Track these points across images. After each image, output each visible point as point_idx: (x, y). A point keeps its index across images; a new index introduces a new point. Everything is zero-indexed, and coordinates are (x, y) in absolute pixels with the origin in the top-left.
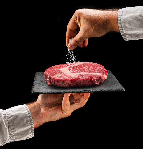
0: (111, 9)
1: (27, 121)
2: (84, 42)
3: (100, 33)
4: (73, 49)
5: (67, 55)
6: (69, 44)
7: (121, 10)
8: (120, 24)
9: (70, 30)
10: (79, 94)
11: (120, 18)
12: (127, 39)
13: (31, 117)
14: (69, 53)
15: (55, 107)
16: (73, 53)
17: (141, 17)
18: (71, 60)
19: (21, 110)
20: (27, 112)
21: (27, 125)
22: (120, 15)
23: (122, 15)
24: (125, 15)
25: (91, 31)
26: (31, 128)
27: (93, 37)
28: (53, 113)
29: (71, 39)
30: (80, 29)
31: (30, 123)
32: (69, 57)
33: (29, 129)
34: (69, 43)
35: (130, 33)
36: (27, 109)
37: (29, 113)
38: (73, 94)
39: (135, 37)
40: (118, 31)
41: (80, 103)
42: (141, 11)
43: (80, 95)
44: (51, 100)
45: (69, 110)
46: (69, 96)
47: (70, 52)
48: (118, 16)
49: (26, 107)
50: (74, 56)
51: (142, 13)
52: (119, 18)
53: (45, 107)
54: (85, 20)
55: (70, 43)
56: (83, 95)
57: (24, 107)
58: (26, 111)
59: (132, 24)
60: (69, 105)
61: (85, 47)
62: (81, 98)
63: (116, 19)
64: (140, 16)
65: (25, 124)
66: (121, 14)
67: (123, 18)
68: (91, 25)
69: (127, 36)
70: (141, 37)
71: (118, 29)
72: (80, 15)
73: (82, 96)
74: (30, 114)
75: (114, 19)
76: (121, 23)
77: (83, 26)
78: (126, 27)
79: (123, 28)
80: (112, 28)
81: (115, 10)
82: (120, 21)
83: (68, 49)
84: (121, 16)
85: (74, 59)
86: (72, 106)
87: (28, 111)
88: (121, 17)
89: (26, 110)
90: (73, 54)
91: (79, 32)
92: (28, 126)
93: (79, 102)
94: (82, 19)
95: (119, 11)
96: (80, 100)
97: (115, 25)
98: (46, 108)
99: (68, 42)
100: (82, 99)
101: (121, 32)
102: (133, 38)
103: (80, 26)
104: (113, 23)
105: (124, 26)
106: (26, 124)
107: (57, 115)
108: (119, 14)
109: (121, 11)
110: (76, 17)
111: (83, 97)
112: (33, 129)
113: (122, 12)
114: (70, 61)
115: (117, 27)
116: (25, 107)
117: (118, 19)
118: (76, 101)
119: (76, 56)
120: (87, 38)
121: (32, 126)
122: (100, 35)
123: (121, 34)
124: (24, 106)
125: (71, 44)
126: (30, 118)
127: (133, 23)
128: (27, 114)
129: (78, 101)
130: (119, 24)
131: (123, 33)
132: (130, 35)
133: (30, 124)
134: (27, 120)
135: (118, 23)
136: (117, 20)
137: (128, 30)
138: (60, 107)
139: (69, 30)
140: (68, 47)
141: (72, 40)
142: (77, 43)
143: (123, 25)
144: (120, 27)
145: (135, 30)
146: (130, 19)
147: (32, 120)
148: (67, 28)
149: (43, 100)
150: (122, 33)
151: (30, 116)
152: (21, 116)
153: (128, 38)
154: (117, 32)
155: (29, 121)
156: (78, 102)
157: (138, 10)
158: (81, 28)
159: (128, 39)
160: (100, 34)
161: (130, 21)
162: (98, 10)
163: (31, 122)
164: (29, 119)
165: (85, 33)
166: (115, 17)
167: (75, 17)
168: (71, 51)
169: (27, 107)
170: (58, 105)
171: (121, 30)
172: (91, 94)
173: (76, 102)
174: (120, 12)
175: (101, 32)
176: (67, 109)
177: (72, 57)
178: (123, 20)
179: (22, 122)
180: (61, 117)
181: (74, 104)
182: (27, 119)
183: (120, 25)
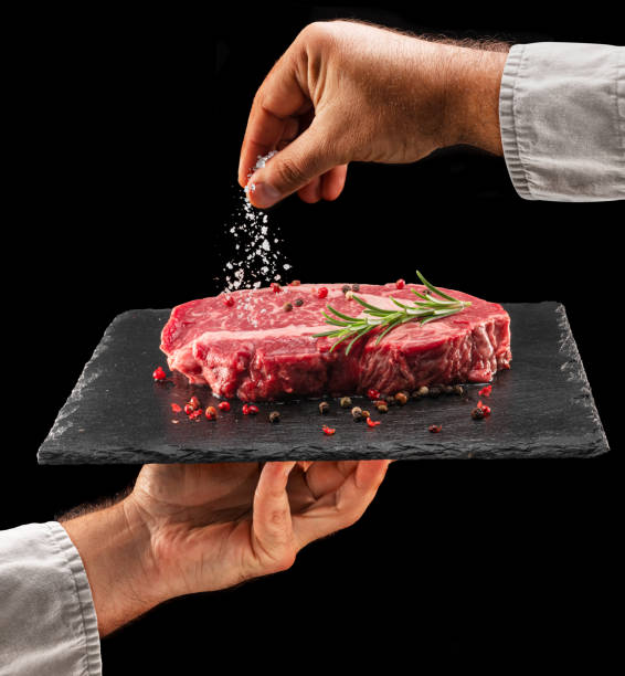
0: (475, 38)
1: (66, 614)
2: (327, 178)
3: (405, 145)
4: (268, 203)
5: (237, 226)
6: (254, 177)
7: (522, 52)
8: (508, 114)
9: (268, 113)
10: (336, 465)
11: (512, 87)
12: (532, 191)
13: (89, 591)
14: (249, 222)
15: (218, 526)
16: (266, 225)
17: (613, 97)
18: (250, 252)
19: (30, 549)
20: (64, 564)
21: (63, 631)
22: (515, 75)
23: (522, 77)
24: (539, 77)
25: (365, 131)
26: (88, 648)
27: (372, 162)
28: (207, 556)
29: (265, 154)
30: (314, 116)
31: (79, 623)
32: (245, 239)
33: (77, 655)
34: (253, 172)
35: (551, 167)
36: (64, 548)
37: (75, 570)
38: (306, 466)
39: (569, 189)
40: (494, 151)
41: (337, 510)
42: (614, 70)
43: (338, 470)
44: (199, 490)
45: (284, 541)
46: (287, 474)
47: (252, 216)
48: (505, 79)
49: (58, 535)
50: (269, 237)
51: (616, 80)
52: (507, 86)
53: (171, 522)
54: (344, 76)
55: (258, 176)
56: (354, 470)
57: (48, 536)
58: (61, 557)
59: (563, 123)
60: (285, 518)
61: (324, 204)
62: (342, 484)
63: (492, 92)
64: (608, 90)
65: (54, 627)
66: (520, 71)
67: (526, 90)
68: (367, 101)
69: (534, 178)
70: (596, 192)
71: (494, 141)
72: (324, 47)
73: (346, 478)
74: (82, 575)
75: (482, 90)
76: (512, 114)
77: (331, 102)
78: (534, 135)
79: (518, 139)
80: (464, 130)
81: (493, 49)
82: (508, 103)
83: (247, 200)
84: (518, 80)
85: (269, 255)
86: (299, 521)
87: (70, 560)
88: (516, 86)
89: (58, 552)
90: (264, 230)
91: (308, 127)
92: (67, 637)
93: (334, 504)
94: (330, 71)
95: (511, 54)
96: (338, 493)
97: (483, 120)
98: (175, 527)
99: (251, 169)
100: (349, 489)
101: (506, 156)
102: (560, 191)
103: (315, 99)
104: (473, 109)
105: (523, 128)
106: (59, 627)
107: (228, 564)
108: (507, 69)
109: (520, 57)
110: (304, 57)
111: (355, 479)
112: (95, 656)
113: (523, 62)
114: (249, 258)
115: (492, 127)
116: (52, 538)
117: (503, 91)
118: (317, 498)
119: (276, 241)
120: (342, 163)
121: (88, 641)
122: (407, 153)
123: (507, 163)
124: (49, 533)
125: (261, 177)
126: (79, 597)
127: (568, 118)
128: (63, 574)
129: (329, 497)
130: (503, 114)
131: (518, 160)
132: (549, 175)
133: (80, 629)
134: (66, 607)
135: (500, 109)
136: (497, 98)
137: (541, 149)
138: (242, 525)
139: (261, 111)
140: (247, 190)
141: (271, 164)
142: (290, 177)
143: (519, 122)
144: (506, 131)
145: (576, 152)
146: (560, 101)
147: (88, 607)
148: (255, 100)
149: (160, 491)
150: (513, 159)
151: (79, 585)
152: (29, 583)
153: (536, 187)
154: (489, 153)
155: (75, 614)
156: (327, 505)
157: (601, 61)
158: (321, 112)
159: (536, 191)
160: (404, 151)
161: (554, 111)
162: (412, 36)
163: (88, 617)
164: (74, 599)
165: (336, 134)
166: (490, 80)
167: (299, 52)
168: (259, 210)
169: (64, 537)
170: (235, 516)
171: (508, 144)
172: (390, 465)
173: (321, 501)
174: (516, 61)
175: (413, 139)
176: (274, 536)
177: (261, 241)
178: (526, 100)
179: (35, 618)
180: (244, 574)
181: (308, 514)
182: (65, 602)
183: (506, 123)
